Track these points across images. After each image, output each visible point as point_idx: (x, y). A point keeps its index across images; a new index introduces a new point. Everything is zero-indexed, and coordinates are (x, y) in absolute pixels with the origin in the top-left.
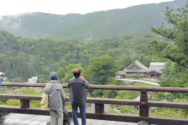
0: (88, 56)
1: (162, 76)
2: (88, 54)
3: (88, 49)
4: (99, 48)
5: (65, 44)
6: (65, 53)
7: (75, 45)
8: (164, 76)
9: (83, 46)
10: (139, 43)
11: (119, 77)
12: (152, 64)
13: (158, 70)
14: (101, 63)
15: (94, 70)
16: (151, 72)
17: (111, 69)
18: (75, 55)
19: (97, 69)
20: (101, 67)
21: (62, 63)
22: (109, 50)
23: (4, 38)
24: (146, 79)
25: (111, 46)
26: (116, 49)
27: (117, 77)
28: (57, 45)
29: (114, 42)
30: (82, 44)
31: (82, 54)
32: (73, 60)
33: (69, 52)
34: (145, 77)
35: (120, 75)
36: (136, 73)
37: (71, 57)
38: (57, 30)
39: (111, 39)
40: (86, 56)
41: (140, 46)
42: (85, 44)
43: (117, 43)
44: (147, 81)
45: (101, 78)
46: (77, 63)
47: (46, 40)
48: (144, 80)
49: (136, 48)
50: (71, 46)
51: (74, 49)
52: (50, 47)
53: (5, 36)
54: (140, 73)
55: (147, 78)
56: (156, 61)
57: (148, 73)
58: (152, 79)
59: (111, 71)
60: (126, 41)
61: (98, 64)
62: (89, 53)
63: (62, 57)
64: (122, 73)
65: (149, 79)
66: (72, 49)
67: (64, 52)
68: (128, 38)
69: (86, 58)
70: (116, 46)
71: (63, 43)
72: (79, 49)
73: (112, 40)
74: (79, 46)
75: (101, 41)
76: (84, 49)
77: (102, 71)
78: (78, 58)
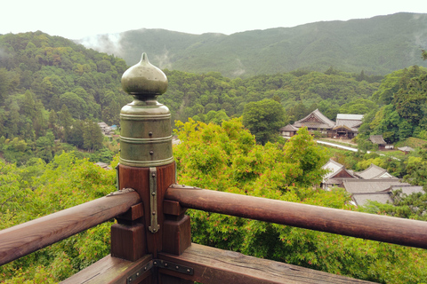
0: (236, 100)
1: (357, 136)
2: (236, 97)
3: (236, 88)
4: (253, 88)
5: (201, 79)
6: (201, 94)
7: (217, 82)
8: (361, 137)
9: (228, 85)
10: (316, 83)
11: (288, 134)
12: (339, 116)
13: (350, 126)
14: (262, 111)
15: (251, 122)
16: (340, 129)
17: (277, 121)
18: (215, 97)
19: (255, 120)
20: (262, 117)
21: (197, 109)
22: (268, 92)
23: (113, 67)
24: (330, 139)
25: (271, 85)
26: (278, 91)
27: (284, 133)
28: (189, 81)
29: (276, 79)
30: (228, 81)
31: (227, 95)
32: (213, 105)
33: (207, 92)
34: (328, 137)
35: (290, 132)
36: (314, 129)
37: (210, 100)
38: (187, 58)
39: (272, 74)
40: (233, 99)
41: (317, 87)
42: (232, 80)
43: (281, 81)
44: (334, 142)
45: (261, 134)
46: (219, 109)
47: (173, 73)
48: (328, 141)
49: (310, 90)
50: (210, 83)
51: (214, 88)
52: (179, 83)
53: (113, 64)
54: (322, 129)
55: (332, 137)
56: (346, 113)
57: (335, 131)
58: (340, 141)
59: (276, 124)
60: (296, 79)
61: (257, 112)
62: (237, 95)
63: (197, 99)
64: (293, 128)
65: (336, 140)
66: (211, 87)
67: (200, 91)
68: (299, 74)
69: (232, 103)
70: (279, 87)
71: (198, 78)
72: (222, 88)
73: (274, 76)
74: (223, 83)
75: (256, 78)
76: (231, 88)
77: (263, 124)
78: (220, 101)
